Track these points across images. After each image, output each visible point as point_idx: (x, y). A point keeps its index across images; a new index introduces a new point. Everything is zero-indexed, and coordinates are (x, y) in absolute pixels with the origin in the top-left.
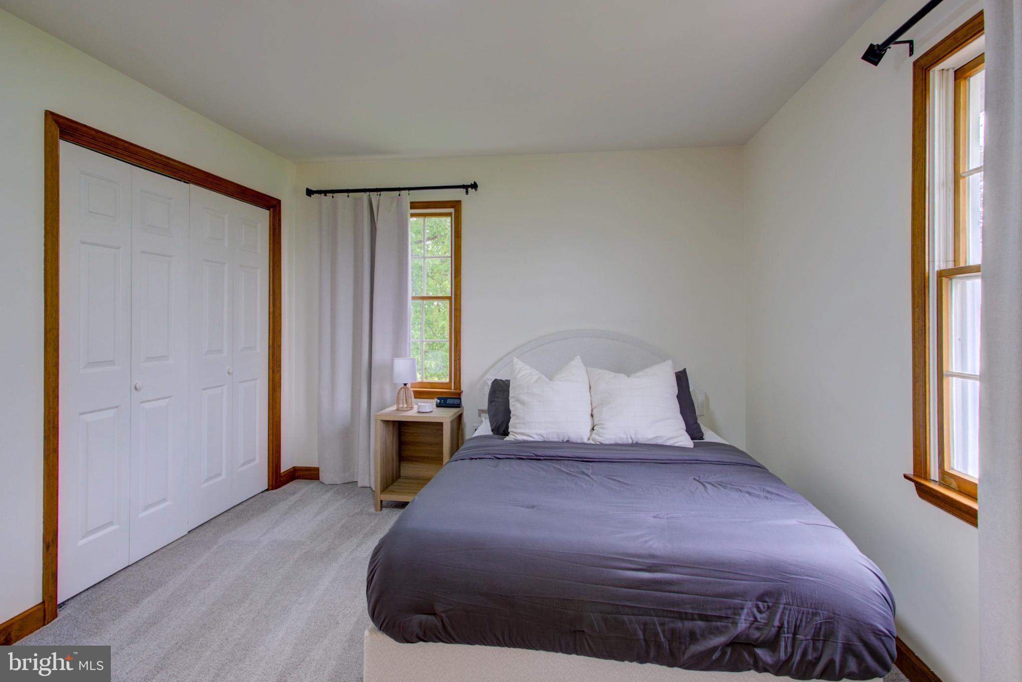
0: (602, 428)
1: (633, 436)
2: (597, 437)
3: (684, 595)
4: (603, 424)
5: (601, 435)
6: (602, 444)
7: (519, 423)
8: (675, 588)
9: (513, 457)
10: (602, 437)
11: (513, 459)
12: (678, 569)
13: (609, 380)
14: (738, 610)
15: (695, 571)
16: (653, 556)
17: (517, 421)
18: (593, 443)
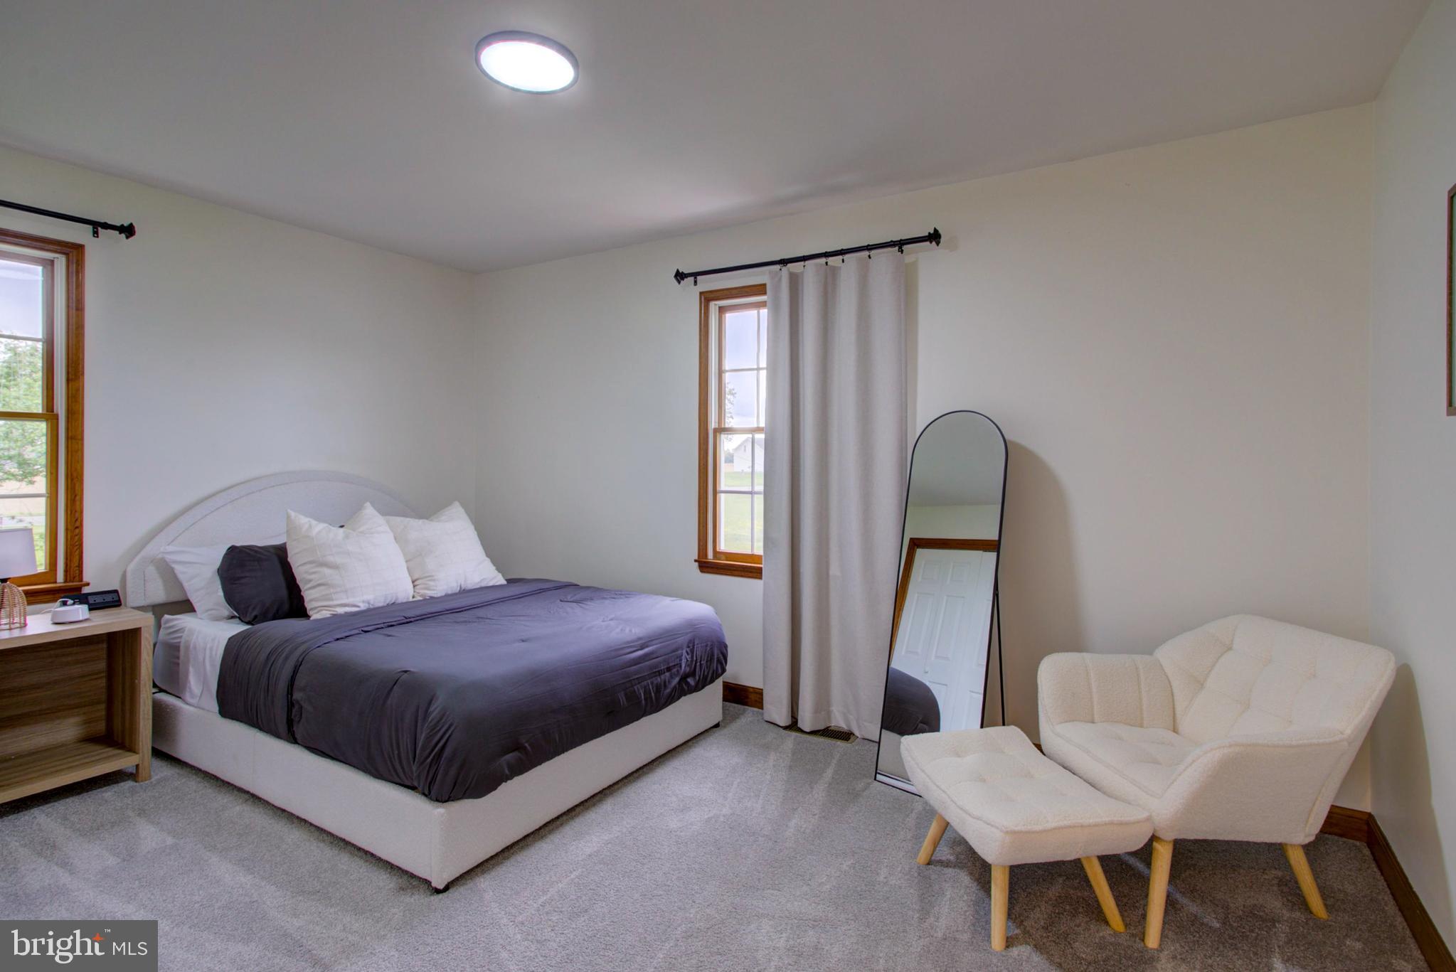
0: (434, 580)
1: (463, 583)
2: (422, 592)
3: (660, 658)
4: (433, 576)
5: (432, 588)
6: (432, 598)
7: (336, 593)
8: (655, 656)
9: (382, 626)
10: (434, 590)
11: (382, 628)
12: (654, 642)
13: (418, 529)
14: (680, 657)
15: (661, 640)
16: (640, 639)
17: (332, 590)
18: (421, 598)
